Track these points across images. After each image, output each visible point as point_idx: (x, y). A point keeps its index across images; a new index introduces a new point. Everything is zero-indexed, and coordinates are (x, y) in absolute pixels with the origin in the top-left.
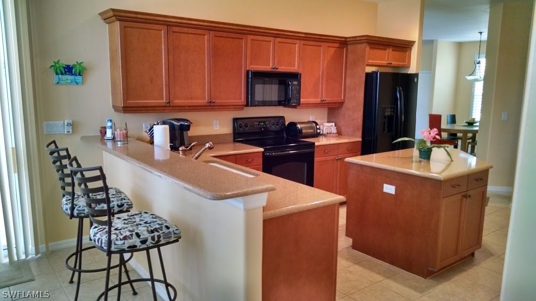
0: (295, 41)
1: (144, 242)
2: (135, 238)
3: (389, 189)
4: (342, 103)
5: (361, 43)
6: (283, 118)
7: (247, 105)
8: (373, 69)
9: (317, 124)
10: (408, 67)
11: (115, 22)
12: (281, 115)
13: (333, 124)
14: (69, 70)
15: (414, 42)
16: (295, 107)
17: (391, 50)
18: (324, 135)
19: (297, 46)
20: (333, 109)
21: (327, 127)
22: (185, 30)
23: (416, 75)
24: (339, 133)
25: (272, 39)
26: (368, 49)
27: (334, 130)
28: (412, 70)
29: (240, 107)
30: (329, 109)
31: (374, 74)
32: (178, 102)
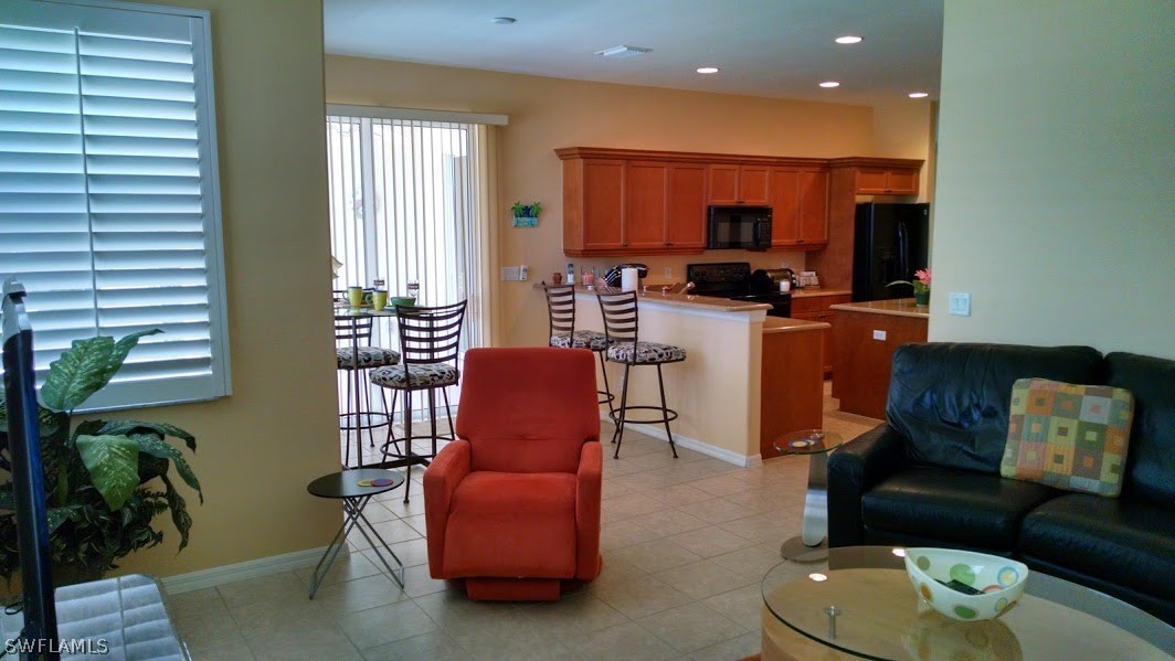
0: (765, 168)
1: (661, 356)
2: (653, 353)
3: (880, 335)
4: (824, 246)
5: (849, 166)
6: (747, 264)
7: (708, 248)
8: (868, 199)
9: (792, 273)
10: (916, 194)
11: (576, 160)
12: (744, 261)
13: (814, 273)
14: (526, 211)
15: (922, 162)
16: (764, 250)
17: (890, 173)
18: (802, 288)
19: (767, 173)
20: (813, 255)
21: (807, 277)
22: (643, 163)
23: (926, 206)
24: (822, 285)
25: (737, 167)
26: (858, 173)
27: (814, 280)
28: (922, 199)
29: (699, 251)
30: (808, 253)
31: (867, 205)
32: (635, 244)
